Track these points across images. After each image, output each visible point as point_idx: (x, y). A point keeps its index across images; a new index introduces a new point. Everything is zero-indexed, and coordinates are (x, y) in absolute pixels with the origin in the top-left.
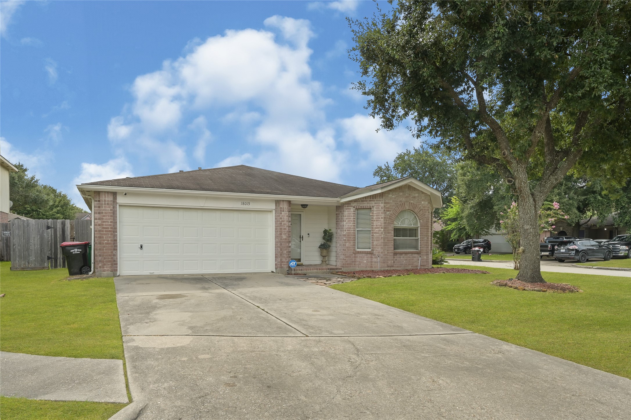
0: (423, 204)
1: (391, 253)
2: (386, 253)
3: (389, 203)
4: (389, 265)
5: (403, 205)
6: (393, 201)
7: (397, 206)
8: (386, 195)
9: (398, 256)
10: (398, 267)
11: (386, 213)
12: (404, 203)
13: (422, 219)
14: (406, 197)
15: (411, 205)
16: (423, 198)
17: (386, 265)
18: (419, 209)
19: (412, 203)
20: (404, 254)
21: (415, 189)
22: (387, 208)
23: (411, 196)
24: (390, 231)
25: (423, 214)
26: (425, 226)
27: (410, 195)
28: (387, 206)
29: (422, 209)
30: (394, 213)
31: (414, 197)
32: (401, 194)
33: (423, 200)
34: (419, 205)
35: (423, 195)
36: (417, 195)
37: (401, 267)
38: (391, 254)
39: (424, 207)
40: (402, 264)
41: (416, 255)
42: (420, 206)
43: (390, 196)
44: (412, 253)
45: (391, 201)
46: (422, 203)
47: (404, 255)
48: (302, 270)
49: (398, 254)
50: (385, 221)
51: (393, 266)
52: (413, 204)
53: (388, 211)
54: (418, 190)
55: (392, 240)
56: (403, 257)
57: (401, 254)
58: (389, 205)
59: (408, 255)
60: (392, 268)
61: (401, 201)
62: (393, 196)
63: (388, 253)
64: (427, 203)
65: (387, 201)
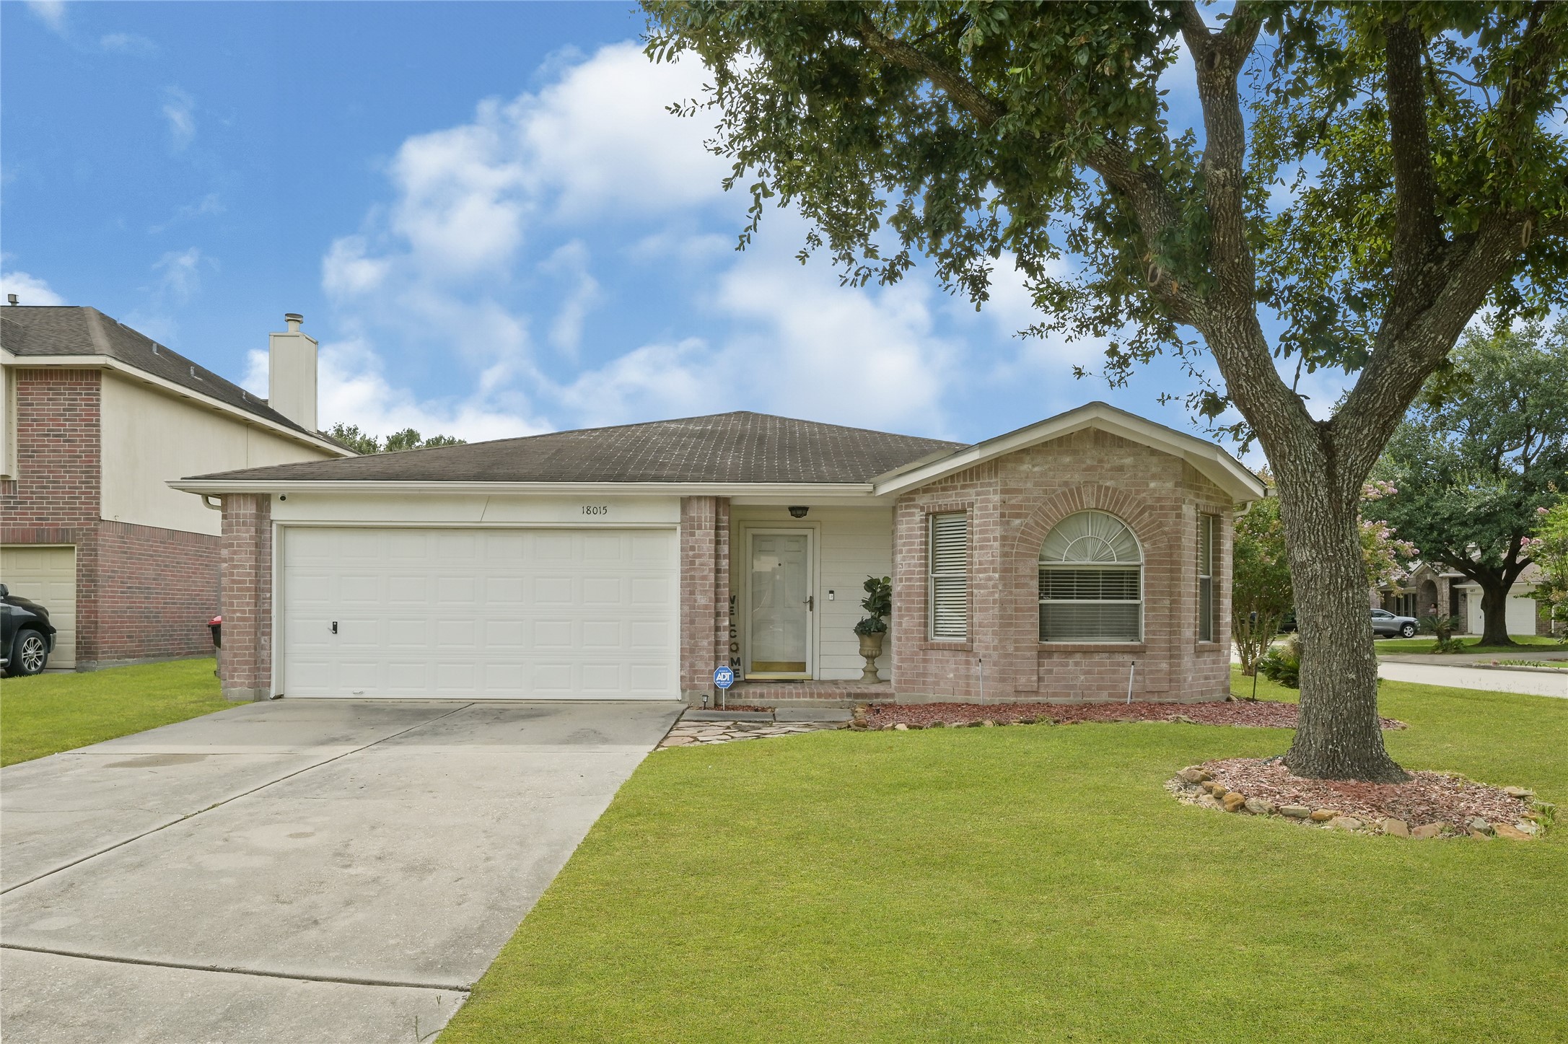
0: (1154, 490)
1: (1030, 649)
2: (1011, 649)
3: (1018, 491)
4: (1020, 688)
5: (1072, 495)
6: (1036, 484)
7: (1051, 500)
8: (1009, 465)
9: (1056, 659)
10: (1054, 695)
11: (1008, 523)
12: (1078, 489)
13: (1150, 538)
14: (1085, 470)
15: (1106, 495)
16: (1154, 470)
17: (1010, 689)
18: (1138, 505)
19: (1107, 488)
20: (1078, 655)
21: (1120, 442)
22: (1013, 507)
23: (1107, 466)
24: (1023, 581)
25: (1153, 522)
26: (1160, 563)
27: (1100, 461)
28: (1013, 502)
29: (1152, 508)
30: (1037, 523)
31: (1121, 469)
32: (1067, 459)
33: (1154, 477)
34: (1138, 492)
35: (1154, 459)
36: (1128, 461)
37: (1069, 695)
38: (1028, 654)
39: (1159, 499)
40: (1073, 687)
41: (1128, 658)
42: (1144, 495)
43: (1025, 467)
44: (1111, 651)
45: (1029, 485)
46: (1152, 485)
47: (1078, 657)
48: (762, 696)
49: (1056, 655)
50: (1007, 549)
51: (1036, 693)
52: (1115, 490)
53: (1018, 516)
54: (1135, 444)
55: (1031, 609)
56: (1076, 664)
57: (1069, 652)
58: (1020, 497)
59: (1097, 658)
60: (1033, 699)
61: (1066, 484)
62: (1036, 469)
63: (1017, 649)
64: (1170, 485)
65: (1012, 485)
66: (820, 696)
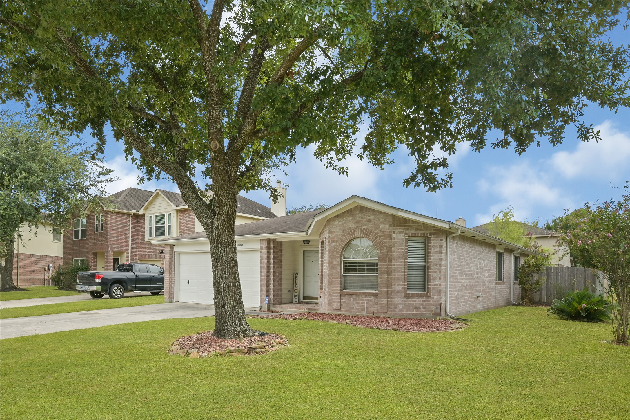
0: (382, 229)
1: (337, 293)
2: (332, 293)
3: (334, 232)
4: (334, 308)
5: (351, 233)
6: (340, 229)
7: (344, 235)
8: (331, 222)
9: (347, 297)
10: (346, 311)
11: (331, 244)
12: (353, 230)
13: (379, 248)
14: (356, 222)
15: (363, 232)
16: (381, 220)
17: (331, 308)
18: (375, 235)
19: (364, 229)
20: (354, 296)
21: (369, 210)
22: (332, 238)
23: (364, 220)
24: (335, 267)
25: (381, 242)
26: (383, 258)
27: (362, 218)
28: (332, 236)
29: (381, 236)
30: (339, 244)
31: (369, 221)
32: (350, 219)
33: (381, 223)
34: (375, 230)
35: (382, 216)
36: (372, 217)
37: (351, 312)
38: (337, 295)
39: (383, 232)
40: (353, 309)
41: (372, 298)
42: (378, 231)
43: (336, 223)
44: (366, 294)
45: (338, 230)
46: (381, 226)
47: (354, 297)
49: (347, 296)
50: (330, 255)
51: (340, 310)
52: (366, 229)
53: (334, 242)
54: (374, 210)
55: (338, 278)
56: (354, 299)
57: (351, 294)
58: (335, 234)
59: (361, 297)
60: (339, 313)
61: (350, 228)
62: (340, 223)
63: (333, 293)
64: (387, 226)
65: (332, 230)
66: (298, 309)
